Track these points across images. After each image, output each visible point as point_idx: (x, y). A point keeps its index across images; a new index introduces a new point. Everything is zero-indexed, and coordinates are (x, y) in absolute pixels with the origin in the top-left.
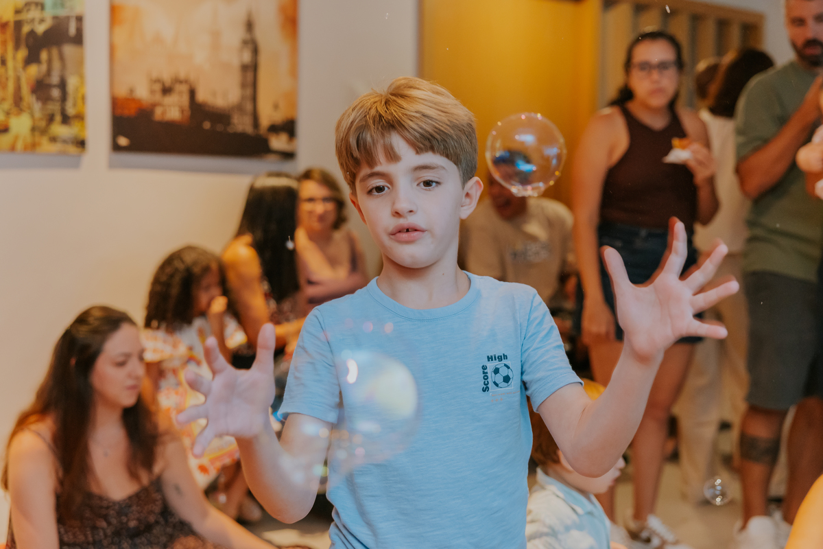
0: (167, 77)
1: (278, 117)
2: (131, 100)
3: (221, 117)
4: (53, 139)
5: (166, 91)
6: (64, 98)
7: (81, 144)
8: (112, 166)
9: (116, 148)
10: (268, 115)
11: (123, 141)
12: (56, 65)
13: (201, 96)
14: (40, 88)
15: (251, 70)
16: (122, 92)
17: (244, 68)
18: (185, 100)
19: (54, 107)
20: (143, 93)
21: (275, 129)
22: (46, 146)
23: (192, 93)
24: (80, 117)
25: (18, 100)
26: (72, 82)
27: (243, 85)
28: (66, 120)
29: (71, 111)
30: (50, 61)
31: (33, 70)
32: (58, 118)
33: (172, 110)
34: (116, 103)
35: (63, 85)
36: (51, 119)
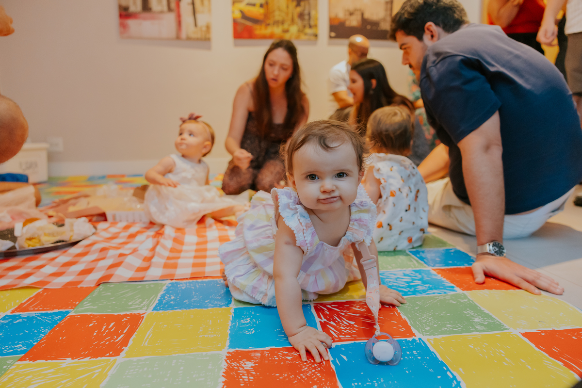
0: (351, 8)
2: (336, 18)
3: (376, 24)
4: (306, 34)
5: (351, 14)
6: (310, 18)
7: (316, 36)
8: (329, 44)
9: (331, 37)
11: (333, 34)
12: (307, 7)
13: (367, 16)
14: (301, 16)
15: (390, 3)
16: (333, 15)
17: (387, 3)
18: (359, 18)
19: (306, 22)
20: (341, 15)
22: (303, 37)
23: (362, 15)
24: (316, 26)
25: (293, 21)
26: (313, 13)
27: (386, 10)
28: (310, 27)
29: (312, 23)
30: (304, 6)
31: (299, 9)
32: (307, 26)
33: (354, 22)
34: (331, 20)
35: (309, 14)
36: (304, 27)
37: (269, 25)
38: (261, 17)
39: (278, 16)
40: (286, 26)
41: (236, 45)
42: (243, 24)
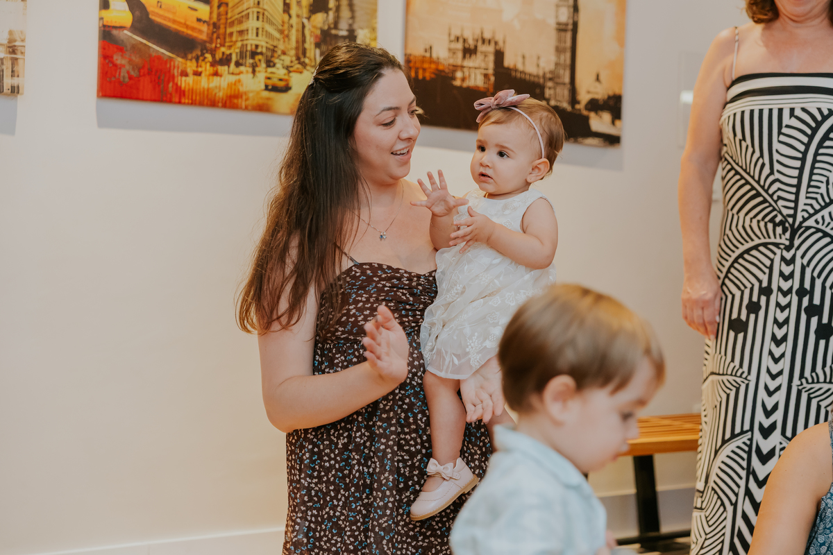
1: (601, 92)
2: (429, 59)
5: (469, 52)
10: (588, 90)
12: (345, 13)
15: (570, 30)
17: (561, 28)
18: (490, 62)
21: (594, 105)
23: (499, 55)
25: (301, 53)
27: (559, 50)
30: (338, 8)
31: (319, 18)
34: (409, 63)
35: (352, 36)
37: (226, 61)
38: (203, 33)
39: (254, 35)
40: (279, 72)
41: (103, 122)
42: (136, 48)
